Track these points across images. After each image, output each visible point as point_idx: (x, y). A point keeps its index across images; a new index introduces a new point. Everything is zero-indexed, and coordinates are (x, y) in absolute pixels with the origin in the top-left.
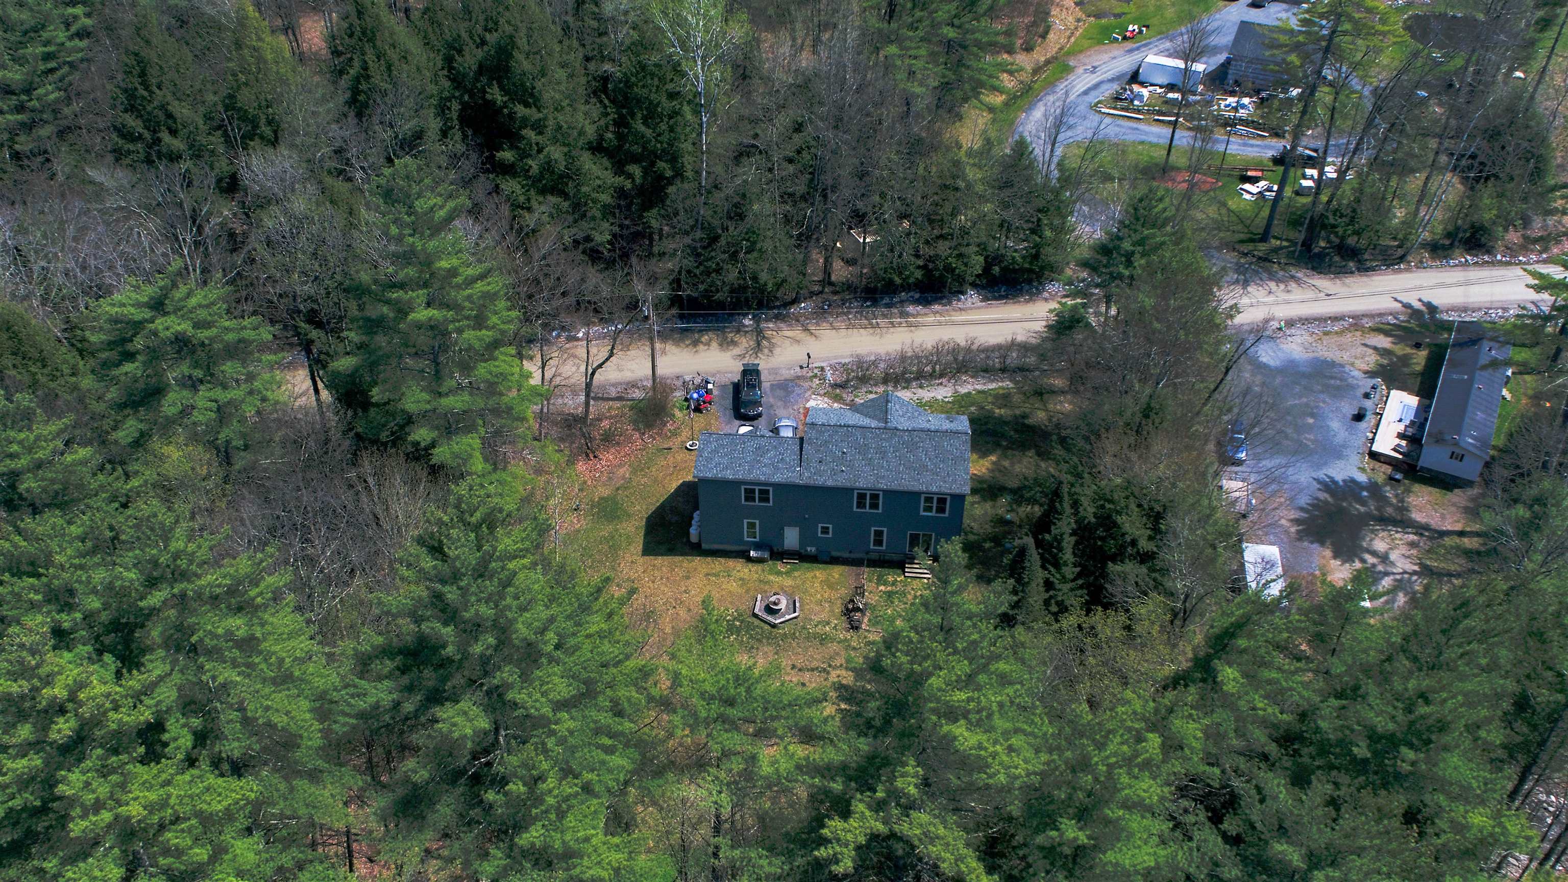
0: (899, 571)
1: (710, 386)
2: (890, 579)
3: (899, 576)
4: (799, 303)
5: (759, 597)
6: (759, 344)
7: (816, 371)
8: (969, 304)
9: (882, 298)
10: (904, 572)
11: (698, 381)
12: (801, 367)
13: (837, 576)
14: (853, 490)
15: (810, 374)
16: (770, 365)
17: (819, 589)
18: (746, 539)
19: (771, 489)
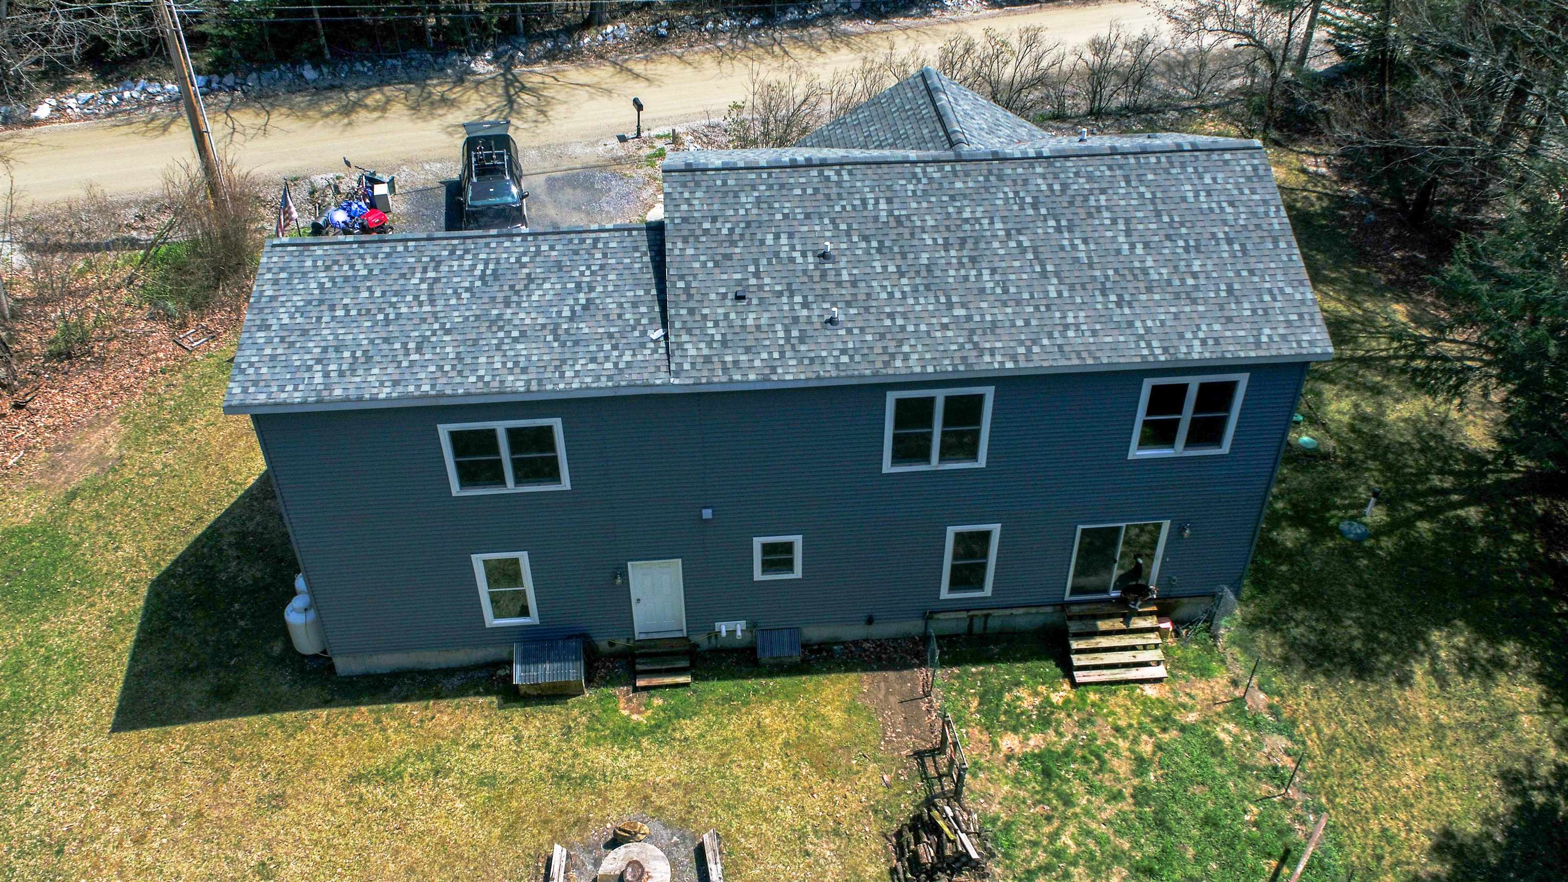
0: (1049, 667)
1: (380, 190)
2: (1027, 700)
3: (1054, 687)
4: (601, 23)
5: (559, 854)
6: (511, 102)
7: (659, 144)
8: (968, 14)
9: (784, 11)
10: (1068, 670)
11: (350, 183)
12: (622, 139)
13: (837, 718)
14: (879, 389)
15: (646, 151)
16: (541, 140)
17: (783, 779)
18: (491, 621)
19: (557, 424)
